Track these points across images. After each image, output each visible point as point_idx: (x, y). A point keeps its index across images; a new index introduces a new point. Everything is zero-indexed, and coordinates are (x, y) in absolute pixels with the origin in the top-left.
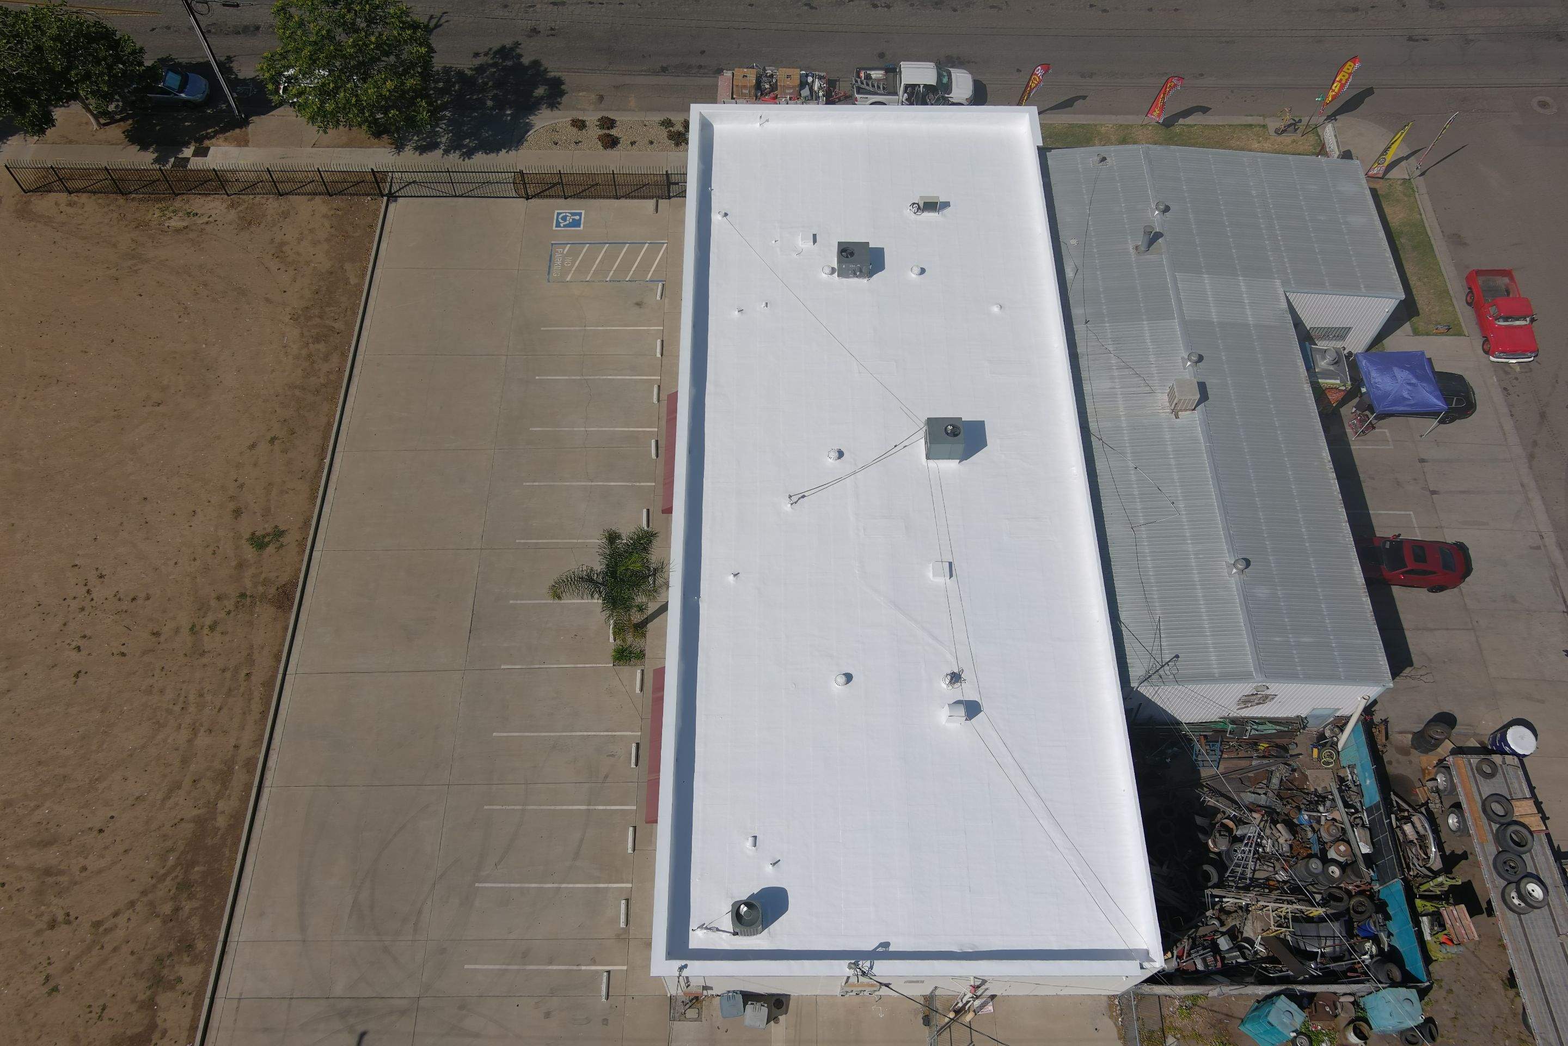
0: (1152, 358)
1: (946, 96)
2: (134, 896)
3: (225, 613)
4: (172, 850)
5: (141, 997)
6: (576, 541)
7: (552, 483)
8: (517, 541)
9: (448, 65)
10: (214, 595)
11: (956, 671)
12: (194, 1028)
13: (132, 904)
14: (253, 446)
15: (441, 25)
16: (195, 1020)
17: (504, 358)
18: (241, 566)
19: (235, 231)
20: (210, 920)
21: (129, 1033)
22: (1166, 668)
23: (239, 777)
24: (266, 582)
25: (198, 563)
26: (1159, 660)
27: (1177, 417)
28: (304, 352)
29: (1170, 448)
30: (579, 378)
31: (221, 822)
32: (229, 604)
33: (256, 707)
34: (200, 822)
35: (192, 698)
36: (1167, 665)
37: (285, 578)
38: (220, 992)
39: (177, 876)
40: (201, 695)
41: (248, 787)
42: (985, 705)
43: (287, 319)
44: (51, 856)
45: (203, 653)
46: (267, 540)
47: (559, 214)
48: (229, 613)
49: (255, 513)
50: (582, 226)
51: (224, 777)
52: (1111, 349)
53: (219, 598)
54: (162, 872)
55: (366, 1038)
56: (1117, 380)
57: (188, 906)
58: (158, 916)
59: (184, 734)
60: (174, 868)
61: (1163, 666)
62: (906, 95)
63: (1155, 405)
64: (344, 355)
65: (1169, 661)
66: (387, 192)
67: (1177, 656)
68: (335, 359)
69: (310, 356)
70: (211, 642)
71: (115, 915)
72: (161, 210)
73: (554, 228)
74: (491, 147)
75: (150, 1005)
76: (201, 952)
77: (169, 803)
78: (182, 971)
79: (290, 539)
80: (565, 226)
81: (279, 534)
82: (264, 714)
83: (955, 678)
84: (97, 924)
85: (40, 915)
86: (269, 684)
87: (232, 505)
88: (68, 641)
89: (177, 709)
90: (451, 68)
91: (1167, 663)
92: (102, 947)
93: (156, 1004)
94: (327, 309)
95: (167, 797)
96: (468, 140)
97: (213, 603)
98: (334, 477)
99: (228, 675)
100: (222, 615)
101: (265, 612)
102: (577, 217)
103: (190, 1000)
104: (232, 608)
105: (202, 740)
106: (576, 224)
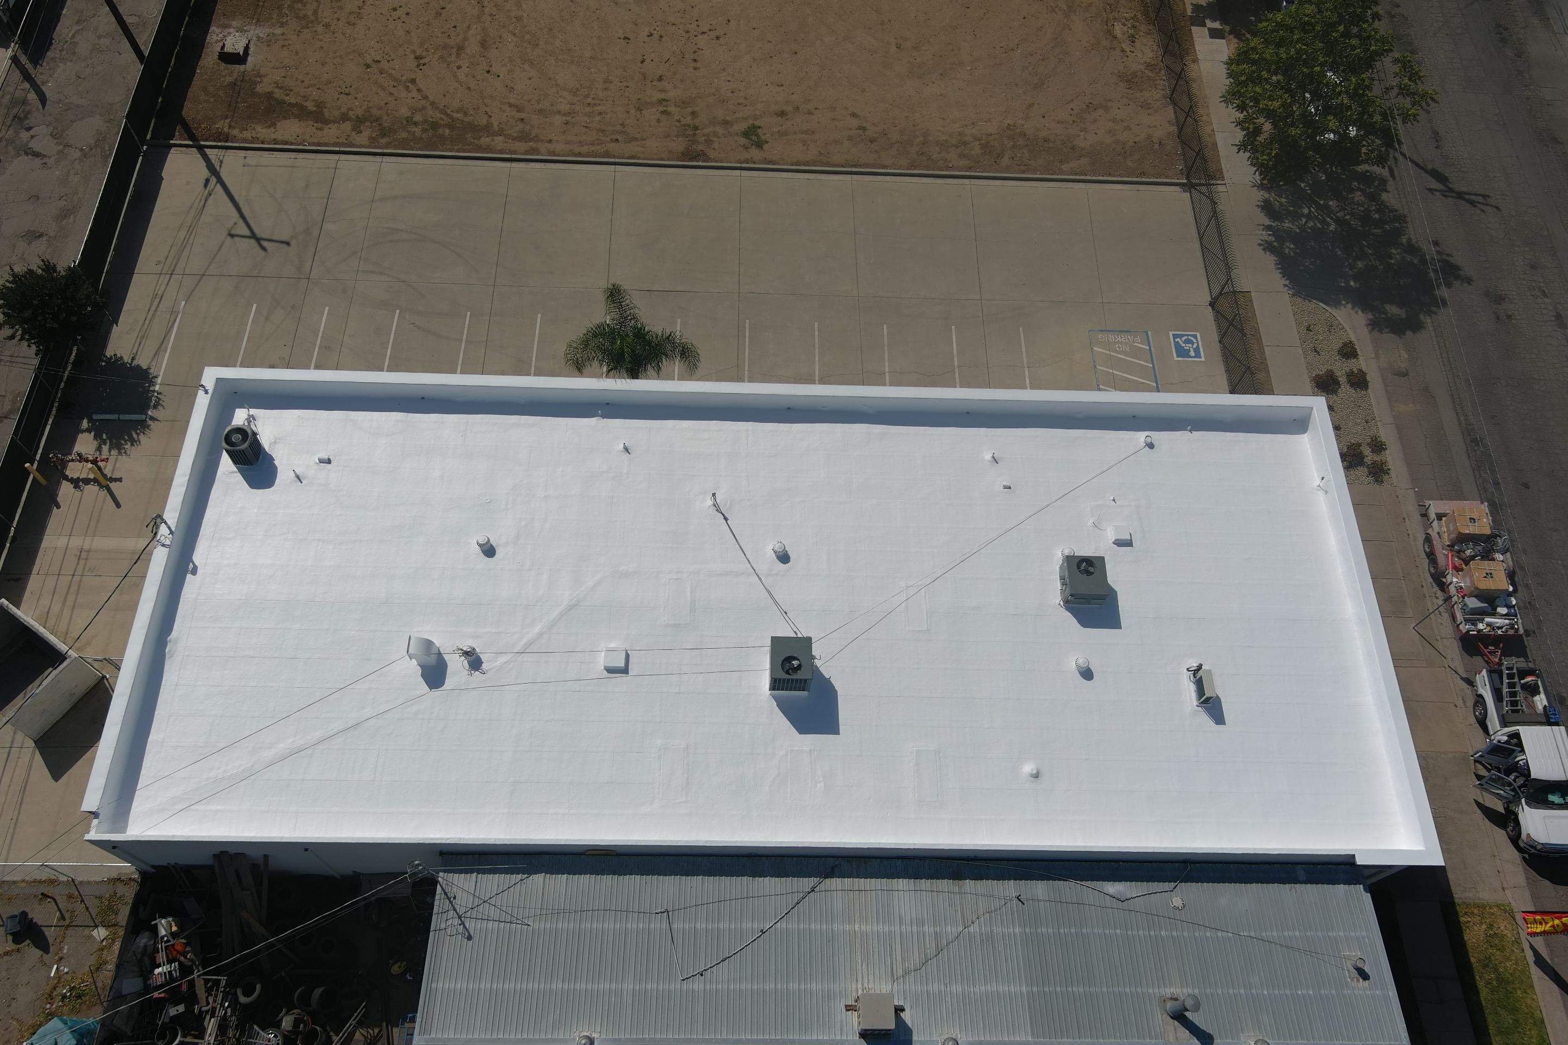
0: (957, 988)
1: (1523, 800)
2: (431, 98)
3: (678, 118)
4: (466, 114)
5: (351, 113)
6: (746, 368)
7: (817, 346)
8: (747, 321)
9: (1408, 219)
10: (697, 109)
11: (484, 666)
12: (319, 144)
13: (426, 98)
14: (854, 115)
15: (1475, 206)
16: (326, 145)
17: (978, 297)
18: (726, 123)
19: (1116, 71)
20: (404, 143)
21: (325, 110)
22: (457, 921)
23: (522, 146)
24: (709, 142)
25: (729, 94)
26: (468, 914)
27: (849, 1008)
28: (968, 139)
29: (793, 986)
30: (956, 364)
31: (485, 141)
32: (688, 120)
33: (585, 149)
34: (487, 129)
35: (599, 108)
36: (460, 922)
37: (712, 154)
38: (343, 157)
39: (443, 120)
40: (600, 114)
41: (515, 152)
42: (436, 693)
43: (1007, 122)
44: (473, 47)
45: (639, 110)
46: (753, 137)
47: (1195, 336)
48: (679, 121)
49: (782, 126)
50: (1177, 359)
51: (523, 137)
52: (971, 929)
53: (693, 113)
54: (449, 111)
55: (285, 246)
56: (915, 928)
57: (417, 130)
58: (413, 113)
59: (565, 107)
60: (452, 117)
61: (460, 917)
62: (1505, 738)
63: (871, 978)
64: (969, 169)
65: (465, 927)
66: (1194, 181)
67: (470, 938)
68: (963, 163)
69: (965, 143)
70: (651, 114)
71: (419, 90)
72: (1134, 18)
73: (1171, 333)
74: (1288, 268)
75: (344, 118)
76: (378, 142)
77: (507, 108)
78: (366, 134)
79: (754, 153)
80: (1177, 344)
81: (759, 145)
82: (580, 154)
83: (474, 661)
84: (413, 81)
85: (427, 50)
86: (607, 154)
87: (789, 108)
88: (657, 29)
89: (589, 100)
90: (1406, 222)
91: (463, 923)
92: (395, 87)
93: (343, 122)
94: (1025, 151)
95: (510, 105)
96: (1292, 246)
97: (689, 110)
98: (823, 177)
99: (619, 128)
100: (676, 117)
101: (679, 145)
102: (1192, 354)
103: (342, 140)
104: (684, 122)
105: (558, 119)
106: (1182, 352)
